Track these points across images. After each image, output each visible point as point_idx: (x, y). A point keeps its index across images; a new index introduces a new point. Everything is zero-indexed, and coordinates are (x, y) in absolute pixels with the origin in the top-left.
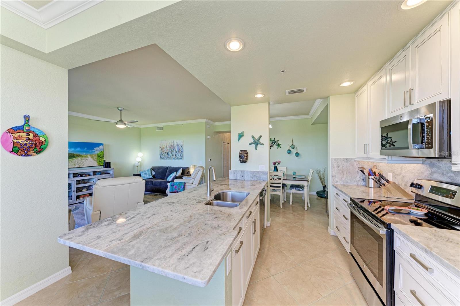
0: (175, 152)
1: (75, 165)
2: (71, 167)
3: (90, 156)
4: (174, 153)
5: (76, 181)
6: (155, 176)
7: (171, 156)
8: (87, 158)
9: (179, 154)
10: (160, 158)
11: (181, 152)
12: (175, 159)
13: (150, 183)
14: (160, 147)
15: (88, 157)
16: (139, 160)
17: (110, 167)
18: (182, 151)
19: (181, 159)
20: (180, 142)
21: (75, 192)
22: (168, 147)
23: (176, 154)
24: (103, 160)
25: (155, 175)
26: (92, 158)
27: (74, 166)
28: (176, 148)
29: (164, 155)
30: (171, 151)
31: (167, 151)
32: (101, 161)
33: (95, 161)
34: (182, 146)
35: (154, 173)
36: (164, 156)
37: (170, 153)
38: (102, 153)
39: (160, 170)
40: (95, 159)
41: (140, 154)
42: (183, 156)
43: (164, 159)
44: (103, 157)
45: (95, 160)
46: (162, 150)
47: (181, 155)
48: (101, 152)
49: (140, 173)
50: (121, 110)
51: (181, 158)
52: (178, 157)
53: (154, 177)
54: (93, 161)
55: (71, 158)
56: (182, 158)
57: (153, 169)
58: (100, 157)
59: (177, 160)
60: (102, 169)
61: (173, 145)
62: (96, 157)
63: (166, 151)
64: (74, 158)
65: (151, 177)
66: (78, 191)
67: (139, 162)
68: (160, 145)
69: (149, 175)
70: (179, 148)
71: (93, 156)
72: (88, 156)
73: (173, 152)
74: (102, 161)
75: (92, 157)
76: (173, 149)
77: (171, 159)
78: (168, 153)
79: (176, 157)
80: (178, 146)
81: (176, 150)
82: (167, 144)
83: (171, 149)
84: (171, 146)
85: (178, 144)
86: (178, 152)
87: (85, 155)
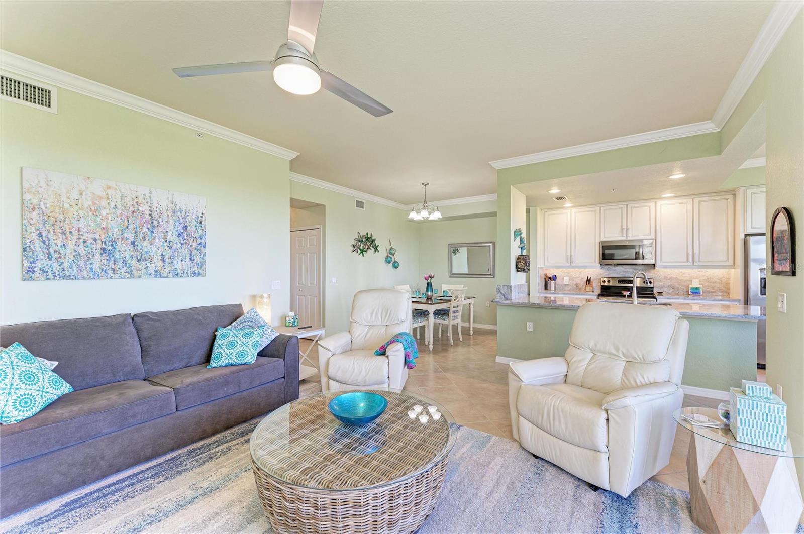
0: (159, 242)
4: (155, 249)
7: (134, 262)
9: (185, 252)
10: (31, 270)
11: (195, 245)
12: (157, 274)
18: (203, 241)
19: (195, 274)
20: (191, 204)
22: (103, 212)
23: (168, 253)
30: (130, 236)
31: (100, 235)
34: (204, 223)
37: (124, 248)
42: (202, 265)
43: (66, 278)
47: (196, 259)
51: (196, 269)
52: (179, 265)
56: (201, 269)
59: (172, 281)
61: (144, 208)
63: (88, 236)
65: (65, 387)
68: (25, 192)
70: (185, 227)
73: (146, 243)
76: (145, 229)
77: (132, 276)
78: (110, 248)
79: (170, 269)
80: (182, 221)
81: (165, 236)
82: (101, 198)
83: (132, 226)
84: (133, 212)
85: (178, 207)
86: (179, 245)
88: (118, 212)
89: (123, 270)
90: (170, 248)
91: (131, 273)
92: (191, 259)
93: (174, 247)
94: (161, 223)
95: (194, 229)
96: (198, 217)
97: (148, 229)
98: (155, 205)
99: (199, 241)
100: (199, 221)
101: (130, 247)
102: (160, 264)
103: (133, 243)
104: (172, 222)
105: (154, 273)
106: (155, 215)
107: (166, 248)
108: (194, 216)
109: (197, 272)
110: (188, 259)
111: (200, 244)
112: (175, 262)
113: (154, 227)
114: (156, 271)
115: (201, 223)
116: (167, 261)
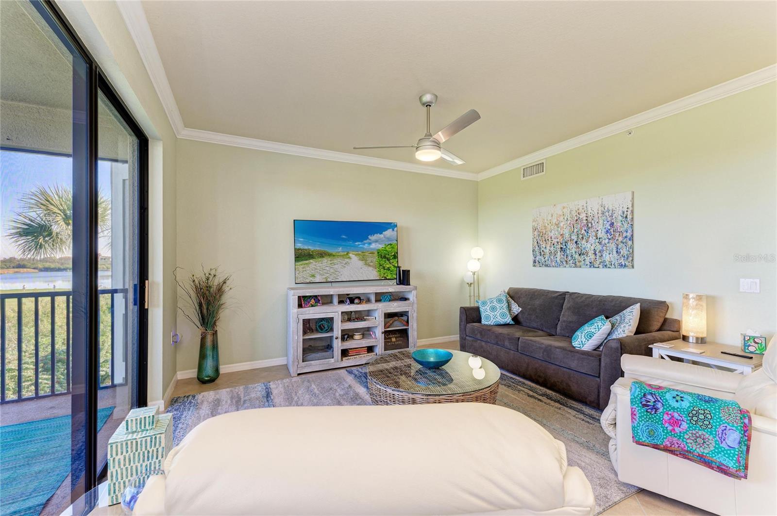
0: (592, 240)
1: (313, 276)
2: (302, 281)
3: (356, 255)
4: (590, 245)
6: (521, 319)
7: (577, 256)
8: (347, 260)
9: (613, 246)
10: (535, 262)
12: (592, 265)
14: (535, 229)
15: (350, 258)
16: (473, 266)
17: (409, 284)
18: (629, 234)
19: (621, 266)
20: (617, 202)
21: (340, 340)
22: (562, 224)
23: (599, 248)
24: (394, 266)
25: (520, 316)
26: (362, 260)
27: (311, 278)
28: (601, 228)
29: (547, 251)
30: (574, 237)
31: (560, 239)
32: (388, 269)
33: (371, 269)
34: (629, 217)
35: (516, 309)
36: (547, 257)
37: (572, 246)
38: (393, 248)
39: (537, 302)
40: (371, 264)
41: (477, 252)
42: (630, 256)
43: (547, 266)
44: (395, 257)
45: (369, 265)
46: (540, 236)
47: (624, 252)
48: (391, 244)
49: (476, 305)
50: (429, 104)
51: (622, 261)
52: (607, 257)
53: (515, 319)
54: (366, 268)
55: (302, 260)
56: (627, 261)
57: (514, 295)
58: (385, 257)
59: (603, 271)
60: (392, 287)
61: (583, 216)
62: (375, 259)
63: (555, 241)
64: (311, 261)
65: (508, 320)
66: (346, 337)
67: (474, 274)
68: (534, 221)
69: (503, 315)
70: (612, 224)
71: (367, 254)
72: (351, 255)
73: (584, 242)
74: (392, 268)
75: (363, 259)
76: (583, 231)
77: (576, 266)
78: (565, 247)
79: (600, 261)
80: (609, 219)
81: (596, 234)
82: (560, 215)
83: (576, 230)
84: (577, 220)
85: (606, 209)
86: (607, 241)
87: (342, 254)
88: (569, 222)
89: (571, 262)
90: (600, 243)
91: (575, 263)
92: (617, 252)
93: (603, 243)
94: (593, 224)
95: (620, 224)
96: (623, 213)
97: (585, 230)
98: (590, 211)
99: (625, 234)
100: (625, 216)
101: (575, 245)
102: (593, 257)
103: (576, 242)
104: (601, 222)
105: (589, 264)
106: (590, 219)
107: (597, 243)
108: (620, 213)
109: (623, 263)
110: (615, 252)
111: (626, 237)
112: (604, 255)
113: (589, 228)
114: (591, 263)
115: (626, 217)
116: (598, 254)
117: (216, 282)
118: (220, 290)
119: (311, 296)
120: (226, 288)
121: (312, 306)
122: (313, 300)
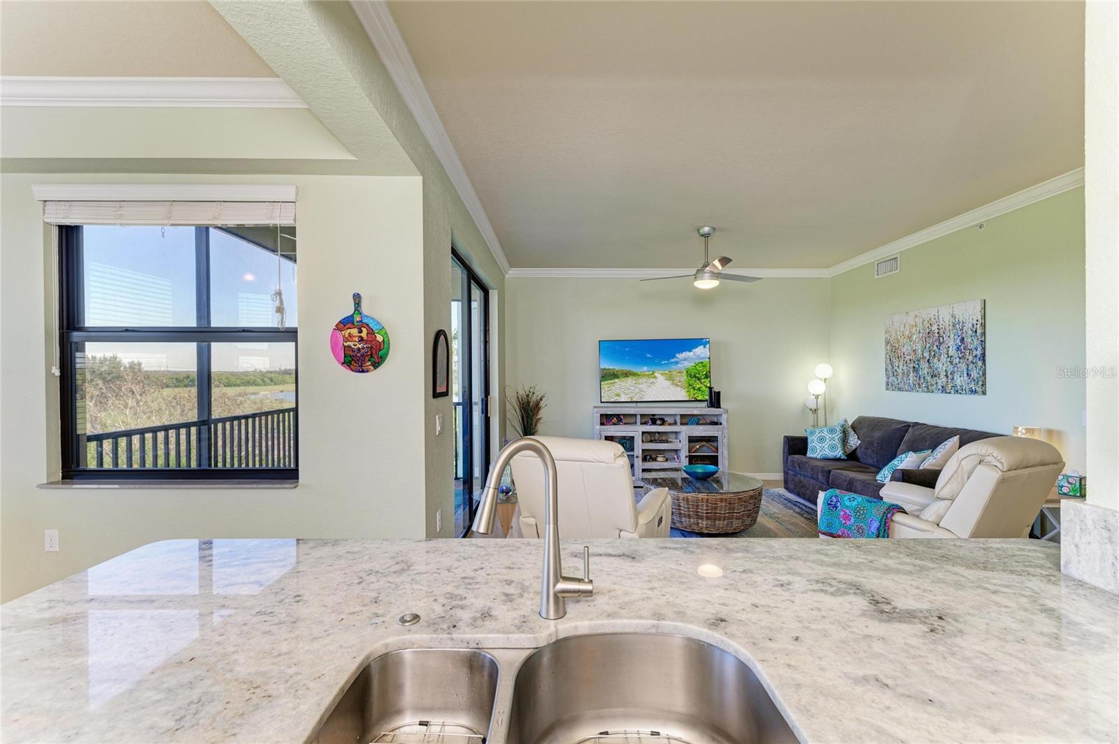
0: (943, 358)
1: (618, 395)
2: (608, 400)
3: (662, 374)
4: (941, 365)
5: (641, 433)
6: (859, 454)
7: (929, 378)
8: (653, 380)
9: (963, 366)
10: (887, 384)
11: (971, 358)
12: (944, 390)
13: (820, 477)
14: (887, 342)
15: (655, 377)
16: (818, 388)
17: (720, 407)
18: (979, 352)
19: (972, 391)
20: (969, 313)
21: (640, 459)
22: (914, 337)
23: (950, 368)
24: (706, 386)
25: (858, 451)
26: (669, 380)
27: (616, 398)
28: (951, 343)
29: (900, 371)
30: (926, 354)
31: (912, 357)
32: (699, 389)
33: (679, 389)
34: (979, 331)
35: (854, 441)
36: (900, 377)
37: (924, 365)
38: (704, 366)
39: (877, 434)
40: (679, 384)
41: (823, 369)
42: (982, 380)
43: (900, 389)
44: (707, 376)
45: (678, 386)
46: (893, 352)
47: (974, 374)
48: (702, 363)
49: (806, 435)
50: (706, 236)
51: (972, 386)
52: (959, 381)
53: (852, 456)
54: (673, 388)
55: (607, 380)
56: (979, 386)
57: (860, 426)
58: (695, 377)
59: (954, 397)
60: (701, 409)
61: (935, 328)
62: (684, 377)
63: (908, 358)
64: (616, 380)
65: (839, 453)
66: (648, 457)
67: (817, 397)
68: (887, 332)
69: (833, 448)
70: (962, 340)
71: (674, 373)
72: (656, 374)
73: (935, 360)
74: (704, 388)
75: (670, 378)
76: (935, 347)
77: (928, 391)
78: (917, 366)
79: (952, 385)
80: (960, 333)
81: (948, 351)
82: (913, 326)
83: (928, 346)
84: (929, 333)
85: (957, 320)
86: (958, 360)
87: (648, 373)
88: (921, 335)
89: (924, 385)
90: (951, 362)
91: (927, 387)
92: (967, 374)
93: (954, 362)
94: (945, 339)
95: (969, 340)
96: (973, 326)
97: (937, 346)
98: (941, 322)
99: (975, 353)
100: (974, 330)
101: (927, 365)
102: (944, 379)
103: (929, 360)
104: (952, 336)
105: (941, 388)
106: (941, 333)
107: (948, 363)
108: (970, 325)
109: (973, 388)
110: (965, 375)
111: (976, 356)
112: (955, 378)
113: (940, 343)
114: (942, 387)
115: (976, 331)
116: (950, 376)
117: (534, 399)
118: (537, 407)
119: (613, 415)
120: (542, 404)
121: (614, 424)
122: (615, 419)
